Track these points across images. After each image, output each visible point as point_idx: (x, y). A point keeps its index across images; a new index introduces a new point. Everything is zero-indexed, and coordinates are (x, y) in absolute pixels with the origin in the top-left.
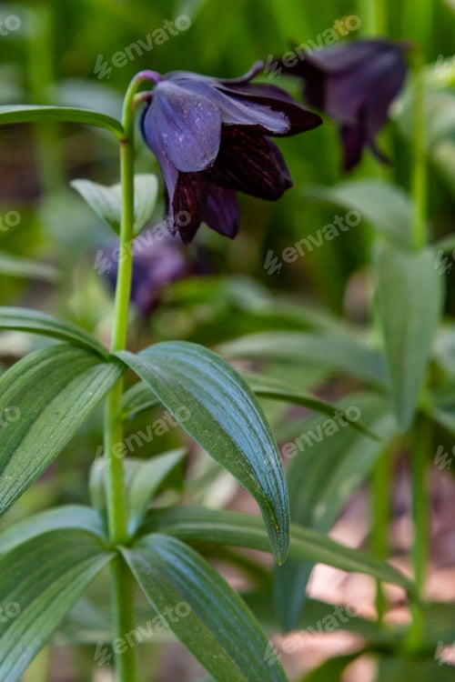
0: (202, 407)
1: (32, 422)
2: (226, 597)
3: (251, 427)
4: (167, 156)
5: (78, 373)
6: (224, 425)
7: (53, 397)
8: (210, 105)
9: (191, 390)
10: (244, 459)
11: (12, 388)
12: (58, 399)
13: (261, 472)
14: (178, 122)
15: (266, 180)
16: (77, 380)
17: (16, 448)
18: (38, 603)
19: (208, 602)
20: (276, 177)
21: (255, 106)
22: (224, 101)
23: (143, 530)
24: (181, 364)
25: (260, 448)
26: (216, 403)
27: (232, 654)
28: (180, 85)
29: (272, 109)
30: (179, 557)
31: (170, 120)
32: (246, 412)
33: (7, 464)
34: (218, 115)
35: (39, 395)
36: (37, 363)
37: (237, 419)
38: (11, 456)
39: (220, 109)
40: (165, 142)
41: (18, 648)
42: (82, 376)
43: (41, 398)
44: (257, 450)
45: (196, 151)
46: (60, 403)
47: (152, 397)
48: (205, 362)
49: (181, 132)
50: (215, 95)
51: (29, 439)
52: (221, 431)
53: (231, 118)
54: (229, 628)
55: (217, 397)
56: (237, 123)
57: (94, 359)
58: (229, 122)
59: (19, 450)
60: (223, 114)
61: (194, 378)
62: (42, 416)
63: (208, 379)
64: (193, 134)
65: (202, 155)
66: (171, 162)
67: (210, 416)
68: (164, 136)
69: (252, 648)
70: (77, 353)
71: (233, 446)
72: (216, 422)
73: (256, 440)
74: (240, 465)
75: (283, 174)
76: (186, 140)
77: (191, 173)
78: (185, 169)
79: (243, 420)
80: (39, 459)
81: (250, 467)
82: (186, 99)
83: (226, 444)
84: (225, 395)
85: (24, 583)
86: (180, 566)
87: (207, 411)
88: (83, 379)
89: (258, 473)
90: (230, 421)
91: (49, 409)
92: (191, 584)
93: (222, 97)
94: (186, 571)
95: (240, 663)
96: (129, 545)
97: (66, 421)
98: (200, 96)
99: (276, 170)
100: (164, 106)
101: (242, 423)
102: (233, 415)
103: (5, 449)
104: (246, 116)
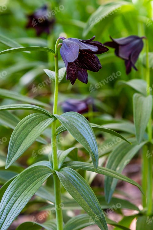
0: (76, 128)
1: (29, 132)
2: (84, 183)
3: (89, 133)
4: (65, 59)
5: (43, 120)
6: (82, 133)
7: (35, 126)
8: (77, 45)
9: (73, 124)
10: (87, 142)
11: (24, 123)
12: (36, 126)
13: (91, 145)
14: (68, 49)
15: (94, 66)
16: (42, 122)
17: (24, 139)
18: (32, 185)
19: (79, 185)
20: (97, 65)
21: (90, 45)
22: (81, 44)
23: (62, 167)
24: (71, 117)
25: (91, 139)
26: (80, 127)
27: (85, 199)
28: (70, 40)
29: (94, 46)
30: (71, 173)
31: (66, 49)
32: (87, 129)
33: (22, 143)
34: (79, 47)
35: (31, 125)
36: (31, 117)
37: (85, 131)
38: (23, 141)
39: (80, 46)
40: (65, 55)
41: (26, 197)
42: (44, 121)
43: (32, 126)
44: (90, 139)
45: (73, 56)
46: (37, 128)
47: (65, 128)
48: (77, 116)
49: (69, 52)
50: (78, 42)
51: (28, 137)
52: (81, 134)
53: (82, 48)
54: (84, 192)
55: (80, 125)
56: (83, 49)
57: (48, 117)
58: (81, 49)
59: (25, 140)
60: (80, 47)
61: (74, 121)
62: (32, 131)
63: (78, 121)
64: (72, 52)
65: (74, 58)
66: (66, 60)
67: (78, 130)
68: (65, 53)
69: (90, 197)
70: (43, 115)
71: (84, 138)
72: (80, 132)
73: (90, 137)
74: (85, 143)
75: (99, 65)
76: (70, 54)
77: (71, 63)
78: (69, 62)
79: (87, 131)
80: (30, 142)
81: (88, 144)
82: (71, 43)
83: (82, 138)
84: (82, 125)
85: (28, 180)
86: (71, 175)
87: (77, 129)
88: (44, 122)
89: (90, 145)
90: (83, 132)
91: (34, 129)
92: (74, 180)
93: (80, 43)
94: (73, 176)
95: (87, 201)
96: (58, 171)
97: (38, 132)
98: (74, 42)
99: (97, 64)
100: (65, 45)
101: (87, 132)
102: (84, 130)
103: (21, 139)
104: (87, 48)
